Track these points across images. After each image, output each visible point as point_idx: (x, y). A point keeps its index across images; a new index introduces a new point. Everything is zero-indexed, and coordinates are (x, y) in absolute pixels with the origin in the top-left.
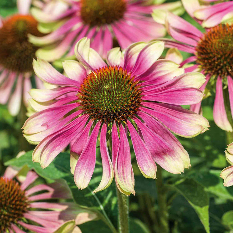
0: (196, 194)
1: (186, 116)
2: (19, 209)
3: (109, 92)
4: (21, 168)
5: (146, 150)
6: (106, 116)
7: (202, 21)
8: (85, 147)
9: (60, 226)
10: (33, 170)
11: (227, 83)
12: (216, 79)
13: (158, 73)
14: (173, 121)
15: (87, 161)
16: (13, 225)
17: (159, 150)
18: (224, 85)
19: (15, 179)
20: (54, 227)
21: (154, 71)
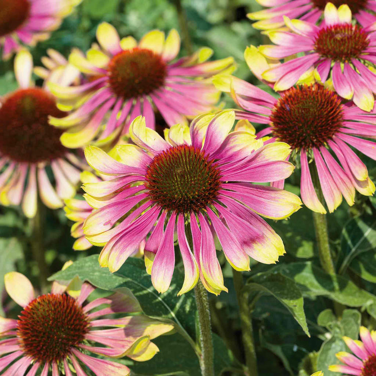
0: (286, 292)
1: (273, 194)
2: (79, 330)
3: (182, 176)
4: (70, 281)
5: (232, 239)
6: (182, 205)
7: (273, 83)
8: (161, 243)
9: (130, 345)
10: (87, 282)
11: (313, 156)
12: (298, 153)
13: (231, 148)
14: (259, 202)
15: (165, 260)
16: (73, 350)
17: (247, 238)
18: (309, 159)
19: (66, 295)
20: (123, 346)
21: (228, 147)
